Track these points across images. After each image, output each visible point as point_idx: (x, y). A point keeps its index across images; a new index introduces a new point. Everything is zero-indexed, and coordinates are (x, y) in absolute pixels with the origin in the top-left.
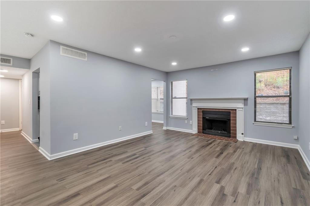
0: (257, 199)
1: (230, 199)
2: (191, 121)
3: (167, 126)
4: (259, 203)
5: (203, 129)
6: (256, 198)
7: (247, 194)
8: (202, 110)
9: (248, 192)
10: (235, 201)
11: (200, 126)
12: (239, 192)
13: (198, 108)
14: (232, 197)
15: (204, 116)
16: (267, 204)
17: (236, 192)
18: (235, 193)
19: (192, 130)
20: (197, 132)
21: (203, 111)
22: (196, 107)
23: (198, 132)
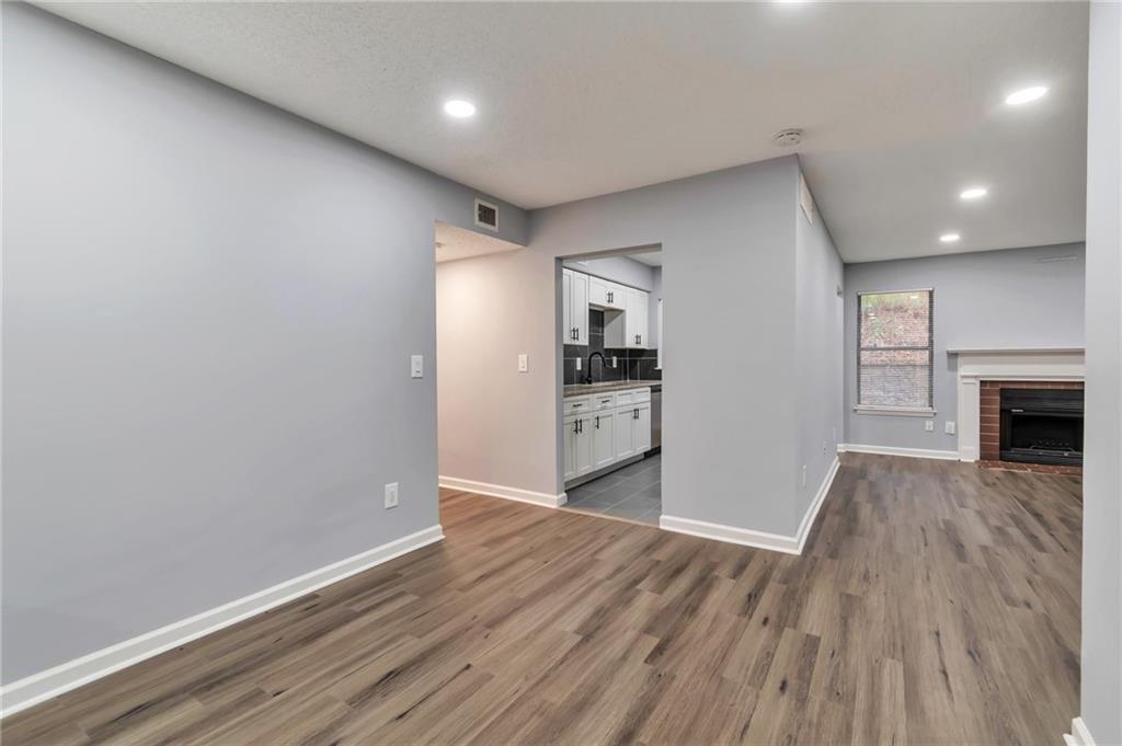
2: (953, 424)
3: (846, 440)
5: (1002, 447)
8: (1000, 386)
11: (991, 439)
13: (981, 382)
15: (1007, 407)
19: (956, 450)
20: (978, 458)
21: (1002, 389)
22: (976, 377)
23: (981, 458)
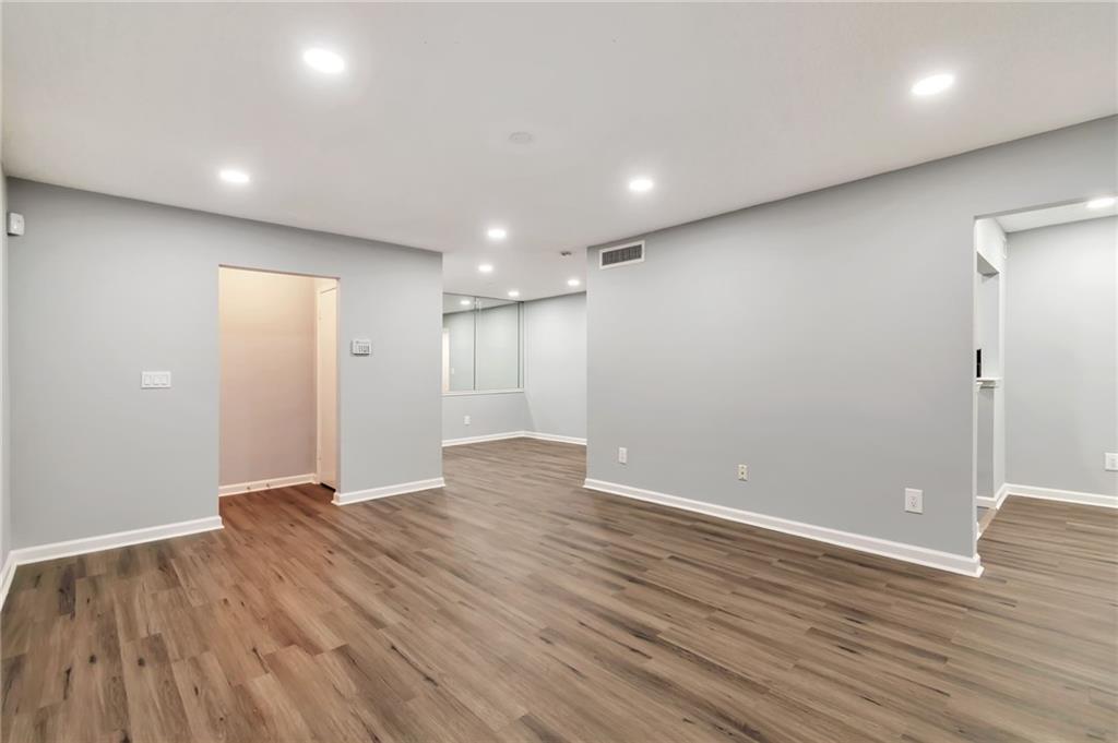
0: (207, 695)
1: (269, 646)
4: (196, 690)
6: (211, 694)
7: (241, 686)
9: (241, 692)
10: (255, 650)
12: (267, 672)
14: (269, 652)
16: (174, 702)
17: (271, 668)
18: (272, 664)
